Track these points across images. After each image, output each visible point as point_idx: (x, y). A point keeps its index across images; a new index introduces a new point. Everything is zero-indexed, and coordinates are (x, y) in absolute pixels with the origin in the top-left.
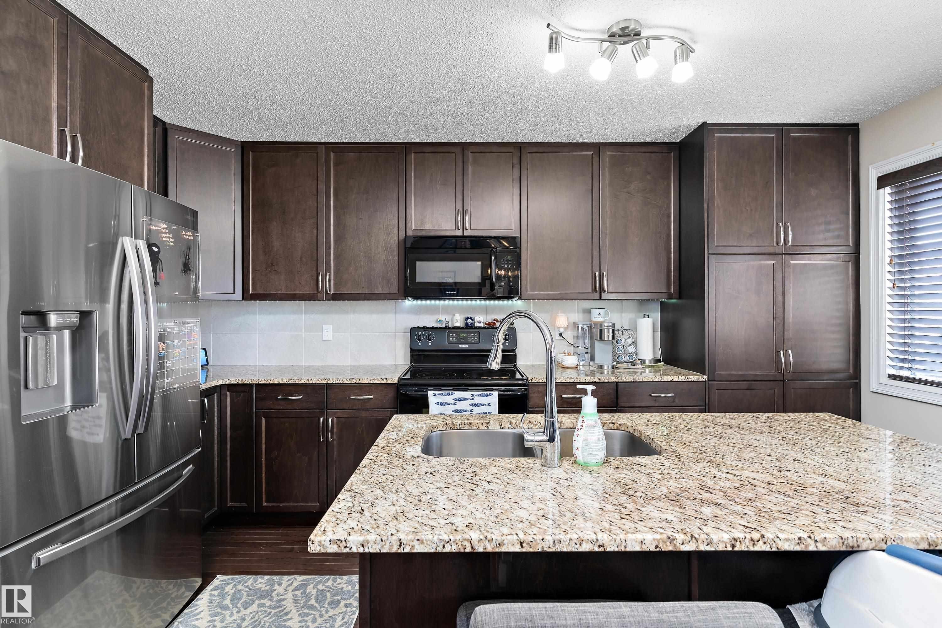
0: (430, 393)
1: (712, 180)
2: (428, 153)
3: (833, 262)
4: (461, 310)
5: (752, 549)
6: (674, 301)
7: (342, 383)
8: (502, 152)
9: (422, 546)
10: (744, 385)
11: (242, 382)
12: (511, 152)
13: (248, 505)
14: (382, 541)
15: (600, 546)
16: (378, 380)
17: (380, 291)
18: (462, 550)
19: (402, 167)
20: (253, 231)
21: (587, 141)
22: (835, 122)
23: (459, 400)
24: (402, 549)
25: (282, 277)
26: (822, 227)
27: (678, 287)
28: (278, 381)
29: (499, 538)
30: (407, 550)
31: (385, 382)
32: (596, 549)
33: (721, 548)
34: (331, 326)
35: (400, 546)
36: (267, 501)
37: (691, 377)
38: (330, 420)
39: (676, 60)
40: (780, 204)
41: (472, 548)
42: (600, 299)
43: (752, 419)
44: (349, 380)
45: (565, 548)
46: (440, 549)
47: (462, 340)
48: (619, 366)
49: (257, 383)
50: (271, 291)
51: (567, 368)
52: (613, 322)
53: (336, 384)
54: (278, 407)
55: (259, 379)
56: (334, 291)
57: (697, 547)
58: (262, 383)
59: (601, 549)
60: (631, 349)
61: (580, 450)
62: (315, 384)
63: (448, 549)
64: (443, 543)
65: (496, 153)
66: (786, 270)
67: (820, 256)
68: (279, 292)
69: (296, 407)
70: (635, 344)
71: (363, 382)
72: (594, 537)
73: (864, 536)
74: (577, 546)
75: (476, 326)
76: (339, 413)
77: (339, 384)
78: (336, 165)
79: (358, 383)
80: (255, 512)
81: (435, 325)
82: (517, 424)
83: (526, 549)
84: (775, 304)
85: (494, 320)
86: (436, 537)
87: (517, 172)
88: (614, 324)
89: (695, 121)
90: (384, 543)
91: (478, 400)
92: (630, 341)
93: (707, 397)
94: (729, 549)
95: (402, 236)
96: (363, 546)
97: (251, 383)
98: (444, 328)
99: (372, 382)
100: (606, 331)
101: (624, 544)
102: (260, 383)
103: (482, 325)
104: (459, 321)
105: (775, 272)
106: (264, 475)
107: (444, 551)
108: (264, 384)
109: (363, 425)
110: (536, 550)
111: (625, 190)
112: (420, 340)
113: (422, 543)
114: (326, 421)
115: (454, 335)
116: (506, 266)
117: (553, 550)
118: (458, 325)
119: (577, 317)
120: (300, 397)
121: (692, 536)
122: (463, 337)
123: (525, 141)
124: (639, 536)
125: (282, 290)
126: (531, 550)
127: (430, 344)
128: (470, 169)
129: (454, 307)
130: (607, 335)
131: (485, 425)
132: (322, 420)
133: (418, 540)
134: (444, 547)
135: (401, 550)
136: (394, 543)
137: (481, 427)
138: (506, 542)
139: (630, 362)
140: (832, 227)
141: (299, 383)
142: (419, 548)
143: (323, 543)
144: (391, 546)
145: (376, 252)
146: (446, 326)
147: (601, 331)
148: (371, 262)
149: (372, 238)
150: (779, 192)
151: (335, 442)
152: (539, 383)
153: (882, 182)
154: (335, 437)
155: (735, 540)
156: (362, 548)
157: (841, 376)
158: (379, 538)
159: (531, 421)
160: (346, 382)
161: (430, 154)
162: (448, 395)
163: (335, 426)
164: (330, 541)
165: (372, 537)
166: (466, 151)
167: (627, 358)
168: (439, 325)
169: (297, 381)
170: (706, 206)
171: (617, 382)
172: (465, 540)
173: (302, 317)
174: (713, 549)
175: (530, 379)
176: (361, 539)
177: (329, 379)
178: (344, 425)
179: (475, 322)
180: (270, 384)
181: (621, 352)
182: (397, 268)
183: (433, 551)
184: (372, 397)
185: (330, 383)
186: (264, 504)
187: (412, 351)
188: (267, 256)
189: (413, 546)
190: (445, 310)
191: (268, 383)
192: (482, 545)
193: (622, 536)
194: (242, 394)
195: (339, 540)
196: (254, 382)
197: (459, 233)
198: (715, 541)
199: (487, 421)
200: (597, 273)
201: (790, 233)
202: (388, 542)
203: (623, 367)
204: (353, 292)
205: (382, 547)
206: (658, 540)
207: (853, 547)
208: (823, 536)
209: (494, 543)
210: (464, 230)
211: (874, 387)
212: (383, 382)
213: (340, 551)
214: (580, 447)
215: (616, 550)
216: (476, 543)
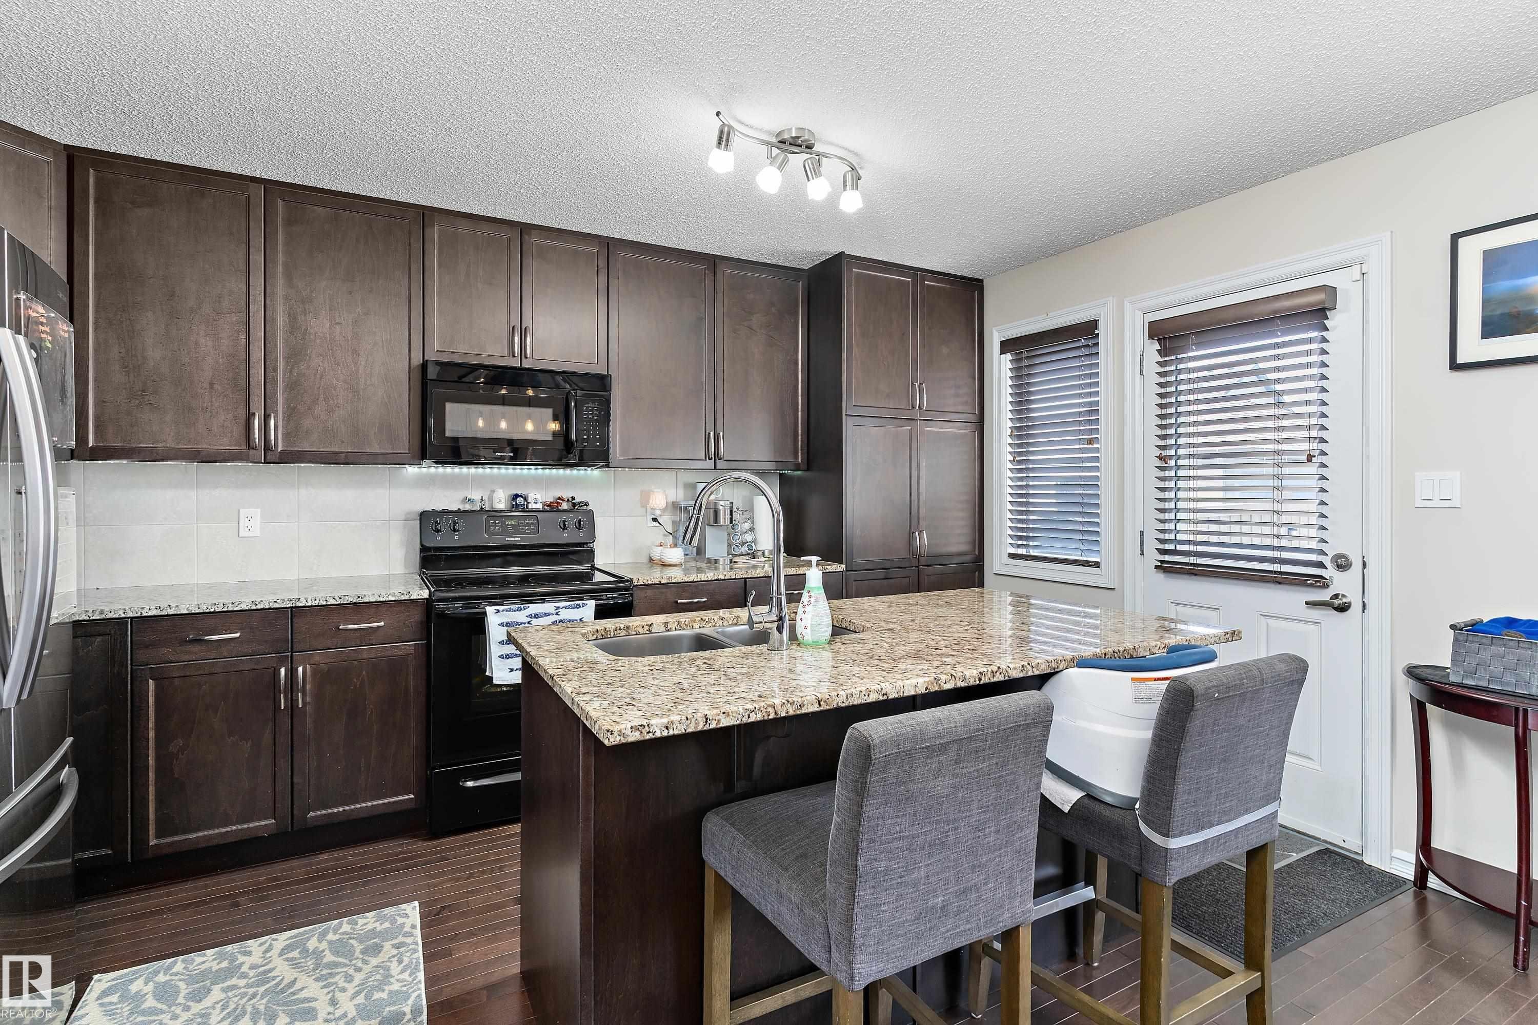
0: (490, 610)
1: (850, 326)
2: (463, 227)
3: (962, 431)
4: (506, 482)
5: (992, 680)
6: (799, 473)
7: (324, 603)
8: (582, 248)
9: (728, 719)
10: (881, 574)
11: (103, 616)
12: (595, 249)
13: (112, 849)
14: (687, 719)
15: (884, 695)
16: (394, 595)
17: (376, 449)
18: (766, 718)
19: (417, 246)
20: (96, 323)
21: (699, 249)
22: (964, 275)
23: (536, 616)
24: (708, 725)
25: (168, 418)
26: (953, 391)
27: (806, 455)
28: (188, 609)
29: (800, 700)
30: (713, 725)
31: (407, 597)
32: (881, 698)
33: (972, 683)
34: (259, 510)
35: (706, 722)
36: (157, 836)
37: (829, 567)
38: (300, 669)
39: (845, 186)
40: (915, 361)
41: (776, 713)
42: (715, 469)
43: (925, 597)
44: (338, 599)
45: (856, 701)
46: (745, 720)
47: (511, 529)
48: (736, 559)
49: (139, 615)
50: (140, 443)
51: (670, 566)
52: (731, 501)
53: (312, 606)
54: (187, 657)
55: (143, 608)
56: (283, 446)
57: (955, 684)
58: (150, 614)
59: (885, 697)
60: (748, 537)
61: (809, 628)
62: (270, 609)
63: (753, 718)
64: (748, 712)
65: (572, 246)
66: (921, 438)
67: (951, 424)
68: (160, 445)
69: (225, 654)
70: (752, 529)
71: (366, 600)
72: (879, 687)
73: (1061, 658)
74: (865, 698)
75: (530, 507)
76: (317, 656)
77: (318, 606)
78: (289, 222)
79: (355, 603)
80: (130, 860)
81: (462, 507)
82: (686, 623)
83: (825, 707)
84: (910, 477)
85: (559, 498)
86: (741, 708)
87: (603, 278)
88: (732, 503)
89: (832, 248)
90: (689, 722)
91: (565, 614)
92: (747, 526)
93: (844, 590)
94: (977, 682)
95: (417, 360)
96: (667, 728)
97: (123, 616)
98: (478, 511)
99: (382, 599)
100: (722, 512)
101: (902, 690)
102: (145, 614)
103: (539, 506)
104: (503, 500)
105: (910, 439)
106: (152, 789)
107: (750, 720)
108: (154, 616)
109: (364, 673)
110: (832, 707)
111: (746, 324)
112: (438, 531)
113: (728, 715)
114: (292, 673)
115: (497, 522)
116: (591, 417)
117: (846, 704)
118: (502, 506)
119: (677, 494)
120: (238, 635)
121: (952, 675)
122: (512, 526)
123: (615, 236)
124: (914, 681)
125: (169, 441)
126: (828, 708)
127: (457, 537)
128: (533, 265)
129: (492, 478)
130: (724, 518)
131: (646, 628)
132: (283, 671)
133: (724, 713)
134: (749, 717)
135: (707, 727)
136: (700, 719)
137: (641, 631)
138: (806, 703)
139: (748, 554)
140: (961, 392)
141: (235, 609)
142: (725, 722)
143: (623, 731)
144: (697, 724)
145: (368, 383)
146: (482, 508)
147: (716, 512)
148: (359, 399)
149: (361, 359)
150: (915, 347)
151: (308, 708)
152: (648, 585)
153: (1006, 346)
154: (308, 699)
155: (981, 673)
156: (667, 731)
157: (968, 558)
158: (684, 718)
159: (704, 618)
160: (332, 602)
161: (468, 232)
162: (520, 610)
163: (308, 679)
164: (632, 728)
165: (675, 718)
166: (526, 237)
167: (744, 549)
168: (468, 507)
169: (230, 606)
170: (844, 356)
171: (745, 579)
172: (769, 706)
173: (193, 494)
174: (966, 685)
175: (635, 580)
176: (665, 720)
177: (299, 599)
178: (322, 677)
179: (528, 503)
180: (168, 615)
181: (738, 541)
182: (406, 411)
183: (738, 722)
184: (382, 624)
185: (301, 605)
186: (153, 842)
187: (424, 549)
188: (132, 375)
189: (719, 721)
190: (478, 482)
191: (163, 613)
192: (785, 709)
193: (901, 683)
194: (99, 639)
195: (641, 726)
196: (131, 615)
197: (515, 363)
198: (968, 677)
199: (649, 623)
200: (712, 433)
201: (925, 396)
202: (693, 721)
203: (742, 561)
204: (321, 450)
205: (688, 726)
206: (928, 682)
207: (1054, 669)
208: (1037, 662)
209: (795, 706)
210: (523, 357)
211: (997, 568)
212: (403, 598)
213: (642, 739)
214: (809, 625)
215: (897, 696)
216: (780, 708)
